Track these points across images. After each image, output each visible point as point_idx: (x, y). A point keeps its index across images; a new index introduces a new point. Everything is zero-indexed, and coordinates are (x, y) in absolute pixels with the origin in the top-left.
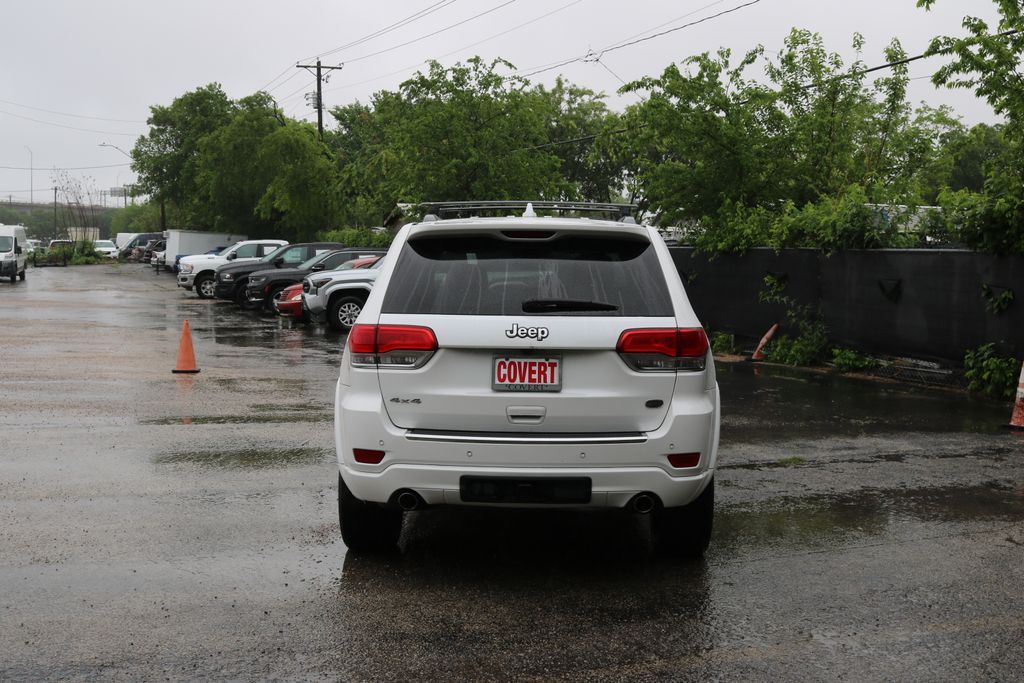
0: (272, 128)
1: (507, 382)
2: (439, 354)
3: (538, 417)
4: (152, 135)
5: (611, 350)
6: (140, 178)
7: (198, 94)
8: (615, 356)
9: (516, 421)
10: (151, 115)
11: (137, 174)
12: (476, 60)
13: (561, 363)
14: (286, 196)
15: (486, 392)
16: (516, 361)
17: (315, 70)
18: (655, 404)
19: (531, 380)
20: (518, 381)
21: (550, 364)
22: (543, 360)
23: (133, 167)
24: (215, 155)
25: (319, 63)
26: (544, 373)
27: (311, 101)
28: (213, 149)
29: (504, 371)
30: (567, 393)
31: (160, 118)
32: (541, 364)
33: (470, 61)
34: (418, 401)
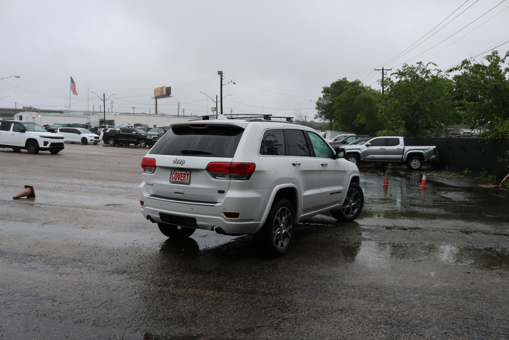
0: (360, 93)
1: (174, 180)
2: (157, 168)
3: (182, 193)
4: (324, 97)
5: (204, 170)
6: (318, 112)
7: (339, 82)
8: (206, 172)
9: (176, 194)
10: (323, 90)
11: (317, 111)
12: (420, 63)
13: (191, 173)
14: (364, 118)
15: (168, 183)
16: (177, 172)
17: (381, 71)
18: (222, 192)
19: (181, 180)
20: (177, 180)
21: (188, 174)
22: (185, 172)
23: (316, 108)
24: (340, 103)
25: (383, 68)
26: (184, 177)
27: (380, 83)
28: (340, 101)
29: (174, 176)
30: (192, 185)
31: (326, 90)
32: (185, 174)
33: (417, 63)
34: (152, 185)
